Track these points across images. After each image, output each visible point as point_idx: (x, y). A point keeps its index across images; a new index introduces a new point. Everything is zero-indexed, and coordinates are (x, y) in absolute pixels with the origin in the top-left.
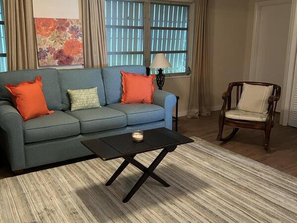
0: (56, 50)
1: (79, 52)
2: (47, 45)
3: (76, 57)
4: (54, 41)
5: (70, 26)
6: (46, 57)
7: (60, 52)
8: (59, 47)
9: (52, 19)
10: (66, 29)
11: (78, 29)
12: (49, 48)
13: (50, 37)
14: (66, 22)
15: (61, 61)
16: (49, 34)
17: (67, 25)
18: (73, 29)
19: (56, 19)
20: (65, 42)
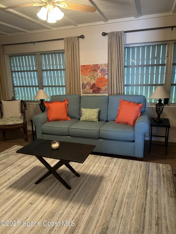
0: (92, 83)
1: (105, 85)
2: (87, 81)
3: (103, 88)
4: (90, 78)
5: (100, 69)
6: (86, 88)
8: (93, 82)
9: (90, 65)
10: (98, 71)
11: (105, 70)
12: (88, 82)
13: (88, 76)
14: (98, 66)
15: (94, 91)
16: (88, 74)
18: (102, 70)
19: (92, 65)
20: (96, 79)
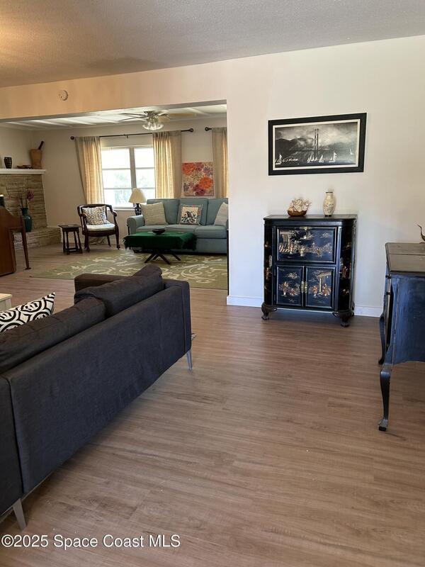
0: (195, 184)
1: (210, 186)
3: (208, 190)
4: (193, 178)
5: (204, 168)
6: (188, 189)
7: (197, 186)
8: (197, 182)
10: (201, 170)
11: (209, 169)
12: (190, 183)
13: (191, 176)
14: (202, 164)
15: (197, 193)
16: (191, 173)
17: (202, 167)
18: (206, 169)
19: (196, 163)
20: (200, 179)
